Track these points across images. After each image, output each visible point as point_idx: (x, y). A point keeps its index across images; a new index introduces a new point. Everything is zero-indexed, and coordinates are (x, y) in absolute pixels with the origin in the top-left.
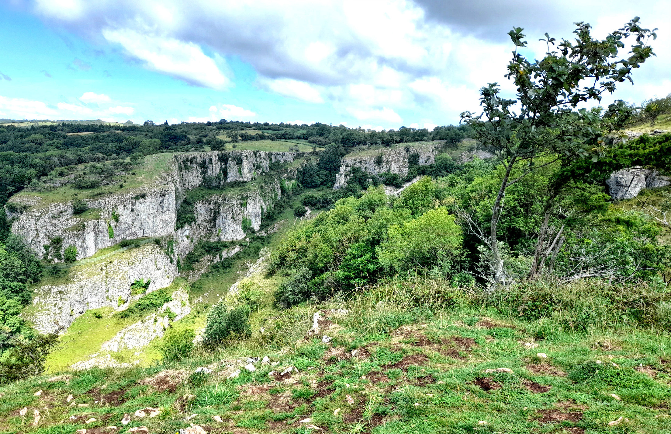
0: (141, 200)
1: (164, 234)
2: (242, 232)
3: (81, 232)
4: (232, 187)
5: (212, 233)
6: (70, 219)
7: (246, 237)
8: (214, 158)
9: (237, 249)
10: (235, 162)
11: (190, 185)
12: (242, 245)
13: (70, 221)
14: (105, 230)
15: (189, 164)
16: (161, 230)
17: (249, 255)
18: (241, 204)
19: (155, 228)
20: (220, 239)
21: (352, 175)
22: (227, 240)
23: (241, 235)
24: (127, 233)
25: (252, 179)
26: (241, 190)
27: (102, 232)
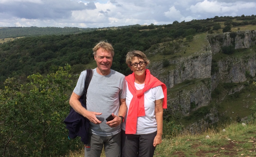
0: (196, 59)
1: (206, 77)
2: (245, 78)
3: (167, 76)
4: (239, 52)
5: (227, 78)
6: (162, 69)
7: (247, 81)
8: (228, 36)
9: (242, 87)
10: (240, 37)
11: (214, 51)
12: (245, 85)
13: (162, 71)
14: (178, 75)
15: (214, 40)
16: (204, 75)
17: (250, 91)
18: (245, 61)
19: (201, 74)
20: (232, 81)
22: (236, 82)
23: (244, 80)
24: (188, 76)
25: (250, 47)
26: (244, 53)
27: (177, 76)
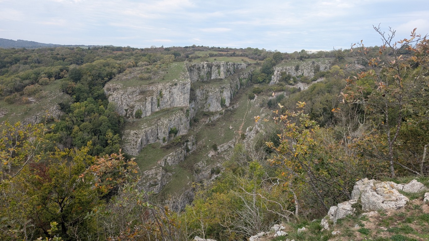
0: (175, 86)
3: (144, 102)
4: (215, 81)
5: (205, 107)
6: (138, 95)
7: (222, 110)
8: (205, 65)
9: (218, 116)
10: (217, 68)
11: (193, 80)
12: (220, 114)
13: (138, 97)
15: (192, 68)
16: (183, 103)
17: (225, 119)
18: (221, 91)
19: (179, 102)
20: (209, 110)
21: (281, 76)
22: (213, 111)
23: (220, 109)
24: (166, 104)
25: (225, 77)
26: (220, 83)
27: (154, 103)
